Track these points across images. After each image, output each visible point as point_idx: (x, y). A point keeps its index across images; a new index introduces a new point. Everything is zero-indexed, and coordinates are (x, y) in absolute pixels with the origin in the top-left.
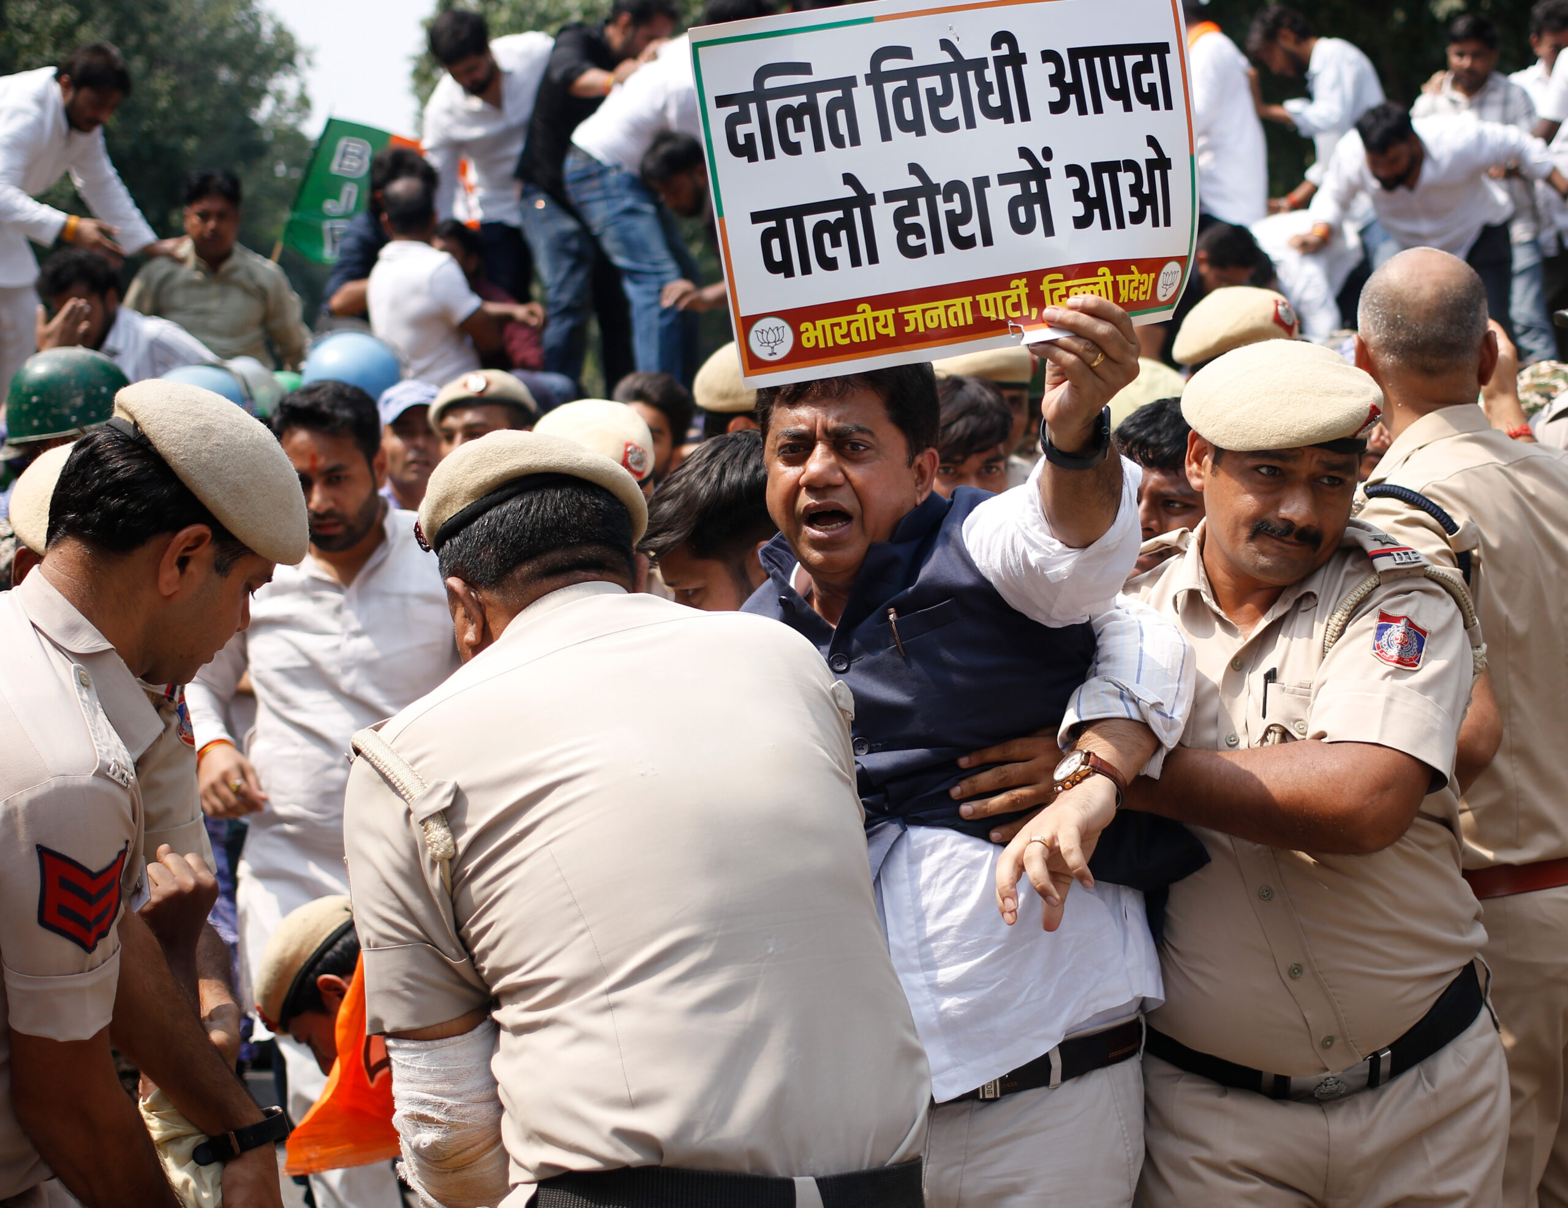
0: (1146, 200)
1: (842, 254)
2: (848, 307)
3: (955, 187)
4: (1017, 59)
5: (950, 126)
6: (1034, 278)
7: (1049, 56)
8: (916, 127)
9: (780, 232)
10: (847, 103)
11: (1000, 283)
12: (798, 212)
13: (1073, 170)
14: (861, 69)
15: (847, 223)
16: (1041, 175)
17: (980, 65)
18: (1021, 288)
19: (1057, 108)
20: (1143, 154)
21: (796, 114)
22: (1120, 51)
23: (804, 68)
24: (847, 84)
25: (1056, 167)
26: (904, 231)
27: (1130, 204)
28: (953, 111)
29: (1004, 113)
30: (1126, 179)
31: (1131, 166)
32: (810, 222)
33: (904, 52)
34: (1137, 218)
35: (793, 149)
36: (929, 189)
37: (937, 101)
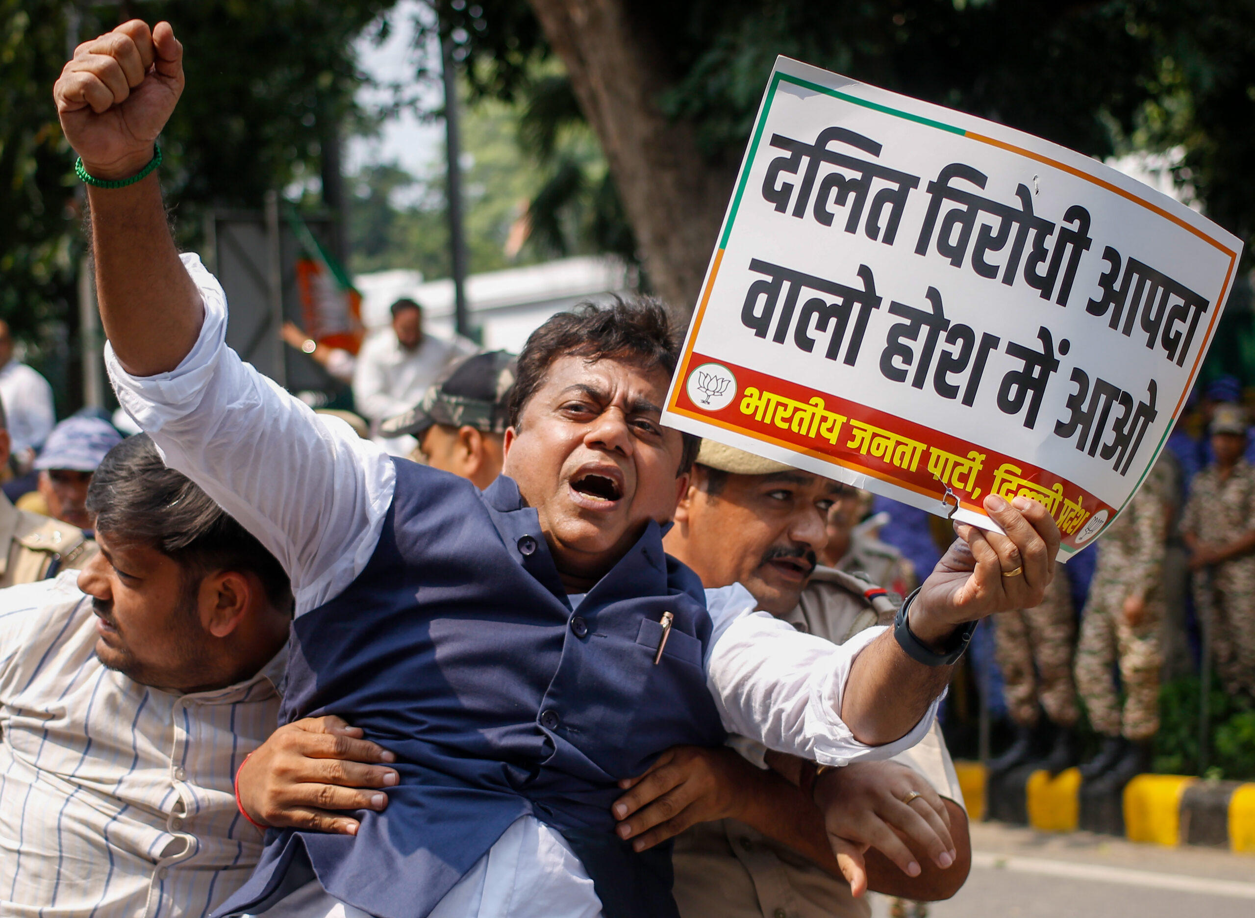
0: (1122, 440)
1: (822, 340)
2: (803, 394)
3: (963, 332)
4: (1081, 241)
5: (988, 271)
6: (994, 459)
7: (1111, 254)
8: (955, 256)
9: (773, 291)
10: (899, 200)
11: (960, 447)
12: (799, 280)
13: (1078, 375)
14: (929, 174)
15: (842, 313)
16: (1049, 364)
17: (1046, 228)
18: (975, 463)
19: (1095, 308)
20: (1141, 396)
21: (845, 186)
22: (1172, 286)
23: (874, 148)
24: (909, 182)
25: (1066, 364)
26: (893, 348)
27: (1109, 437)
28: (998, 258)
29: (1044, 286)
30: (1117, 410)
31: (1126, 400)
32: (807, 294)
33: (979, 179)
34: (1107, 453)
35: (825, 218)
36: (937, 321)
37: (987, 241)
